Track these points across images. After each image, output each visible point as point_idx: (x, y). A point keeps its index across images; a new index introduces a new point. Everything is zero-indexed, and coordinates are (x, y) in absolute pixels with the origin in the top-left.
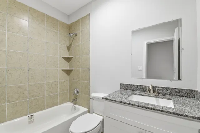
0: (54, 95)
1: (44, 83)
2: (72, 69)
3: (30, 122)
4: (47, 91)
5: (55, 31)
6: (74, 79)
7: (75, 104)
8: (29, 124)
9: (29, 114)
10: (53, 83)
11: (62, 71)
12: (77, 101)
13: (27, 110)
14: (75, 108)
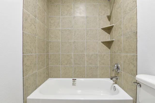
0: (93, 66)
1: (84, 54)
2: (113, 40)
3: (73, 84)
4: (87, 61)
5: (94, 4)
6: (114, 51)
7: (116, 83)
8: (73, 85)
9: (74, 78)
10: (92, 55)
11: (101, 43)
12: (118, 80)
13: (72, 74)
14: (115, 89)
